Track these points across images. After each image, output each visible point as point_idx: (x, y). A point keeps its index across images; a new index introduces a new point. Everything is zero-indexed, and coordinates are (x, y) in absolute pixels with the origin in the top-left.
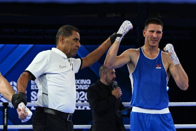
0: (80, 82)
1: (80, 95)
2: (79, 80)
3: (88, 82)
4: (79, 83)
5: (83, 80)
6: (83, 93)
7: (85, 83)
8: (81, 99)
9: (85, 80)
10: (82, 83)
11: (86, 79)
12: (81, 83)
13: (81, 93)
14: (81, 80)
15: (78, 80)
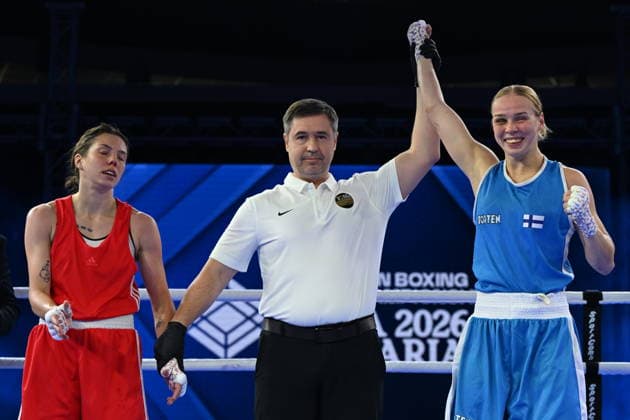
0: (434, 280)
1: (435, 323)
2: (432, 275)
3: (460, 280)
4: (432, 284)
5: (444, 276)
6: (446, 314)
7: (450, 284)
8: (436, 333)
9: (451, 275)
10: (442, 284)
11: (455, 273)
12: (438, 284)
13: (436, 315)
14: (438, 276)
15: (428, 273)
